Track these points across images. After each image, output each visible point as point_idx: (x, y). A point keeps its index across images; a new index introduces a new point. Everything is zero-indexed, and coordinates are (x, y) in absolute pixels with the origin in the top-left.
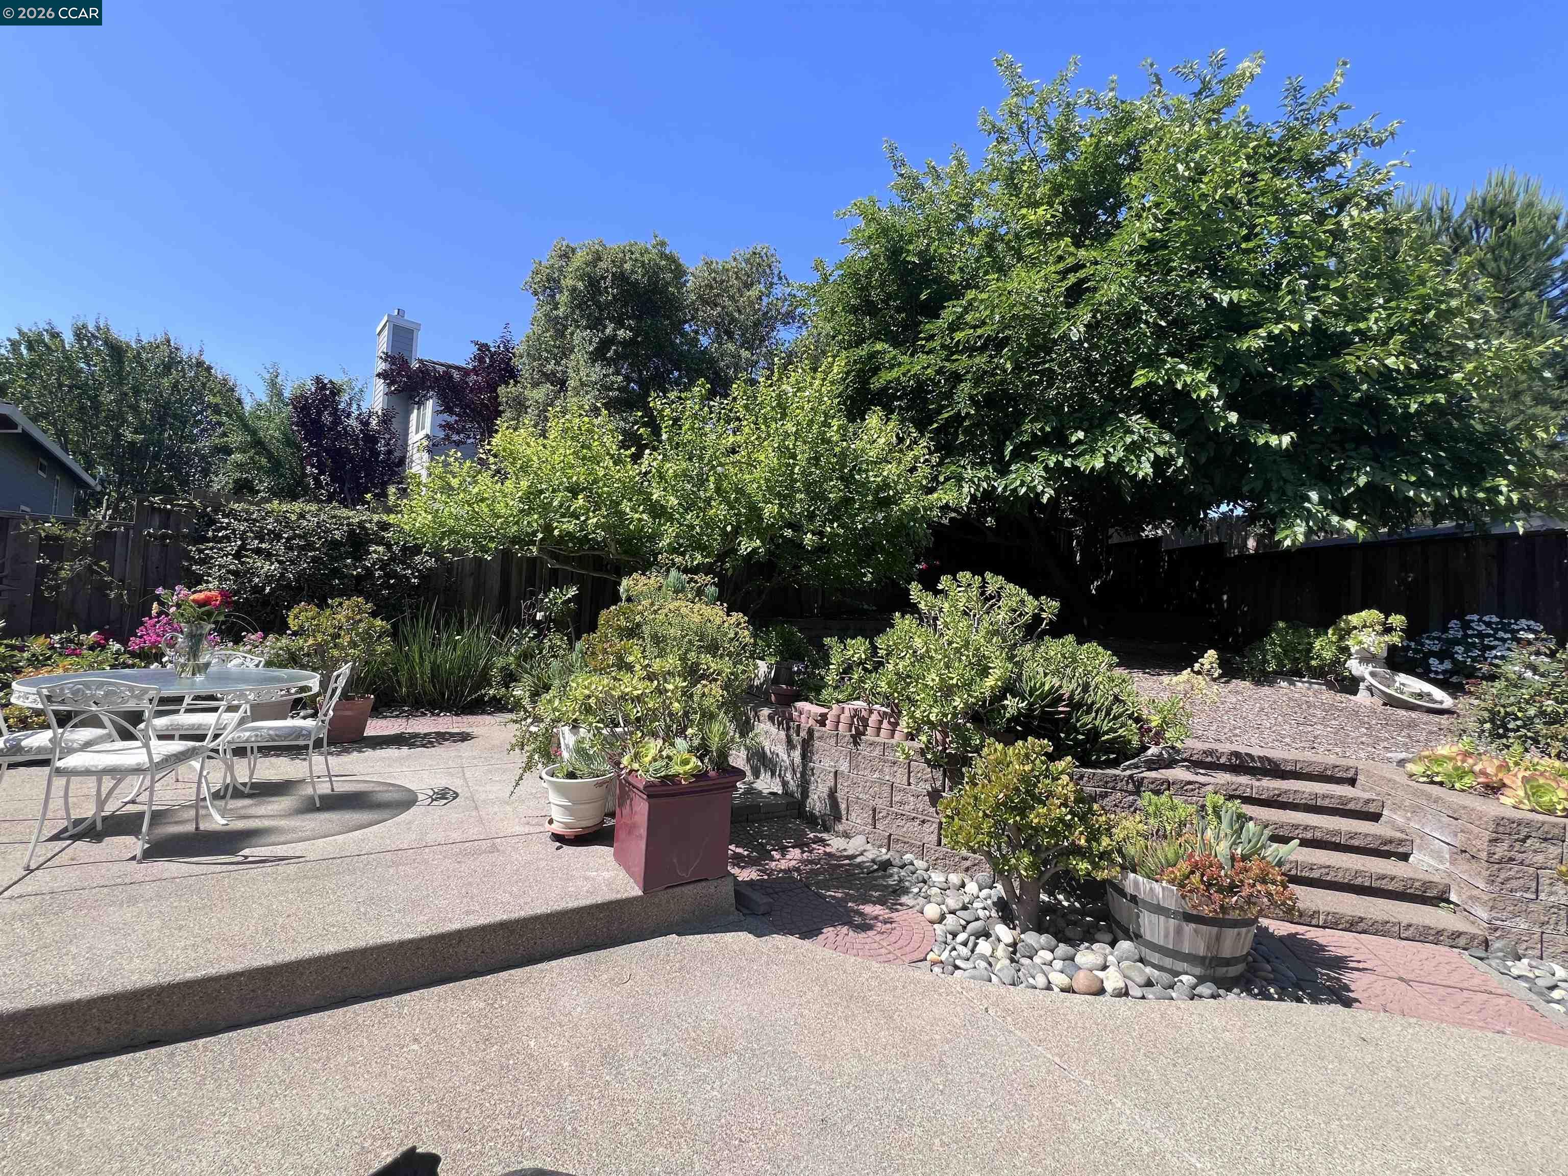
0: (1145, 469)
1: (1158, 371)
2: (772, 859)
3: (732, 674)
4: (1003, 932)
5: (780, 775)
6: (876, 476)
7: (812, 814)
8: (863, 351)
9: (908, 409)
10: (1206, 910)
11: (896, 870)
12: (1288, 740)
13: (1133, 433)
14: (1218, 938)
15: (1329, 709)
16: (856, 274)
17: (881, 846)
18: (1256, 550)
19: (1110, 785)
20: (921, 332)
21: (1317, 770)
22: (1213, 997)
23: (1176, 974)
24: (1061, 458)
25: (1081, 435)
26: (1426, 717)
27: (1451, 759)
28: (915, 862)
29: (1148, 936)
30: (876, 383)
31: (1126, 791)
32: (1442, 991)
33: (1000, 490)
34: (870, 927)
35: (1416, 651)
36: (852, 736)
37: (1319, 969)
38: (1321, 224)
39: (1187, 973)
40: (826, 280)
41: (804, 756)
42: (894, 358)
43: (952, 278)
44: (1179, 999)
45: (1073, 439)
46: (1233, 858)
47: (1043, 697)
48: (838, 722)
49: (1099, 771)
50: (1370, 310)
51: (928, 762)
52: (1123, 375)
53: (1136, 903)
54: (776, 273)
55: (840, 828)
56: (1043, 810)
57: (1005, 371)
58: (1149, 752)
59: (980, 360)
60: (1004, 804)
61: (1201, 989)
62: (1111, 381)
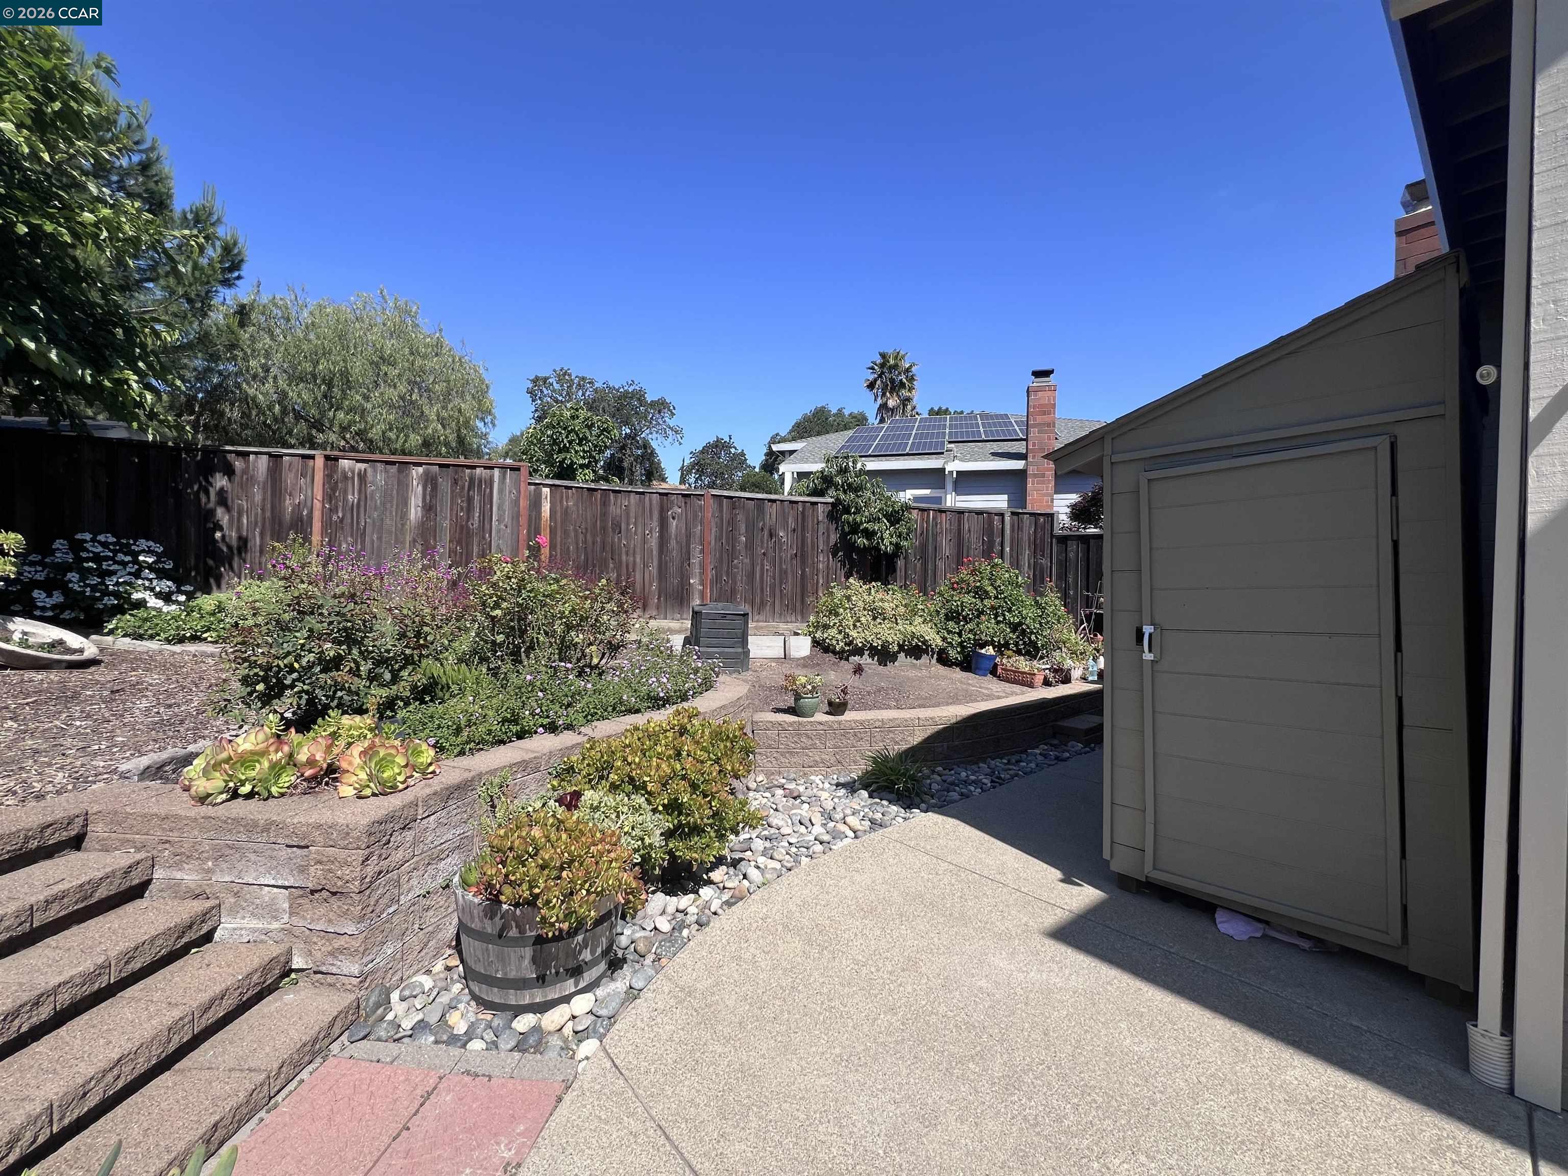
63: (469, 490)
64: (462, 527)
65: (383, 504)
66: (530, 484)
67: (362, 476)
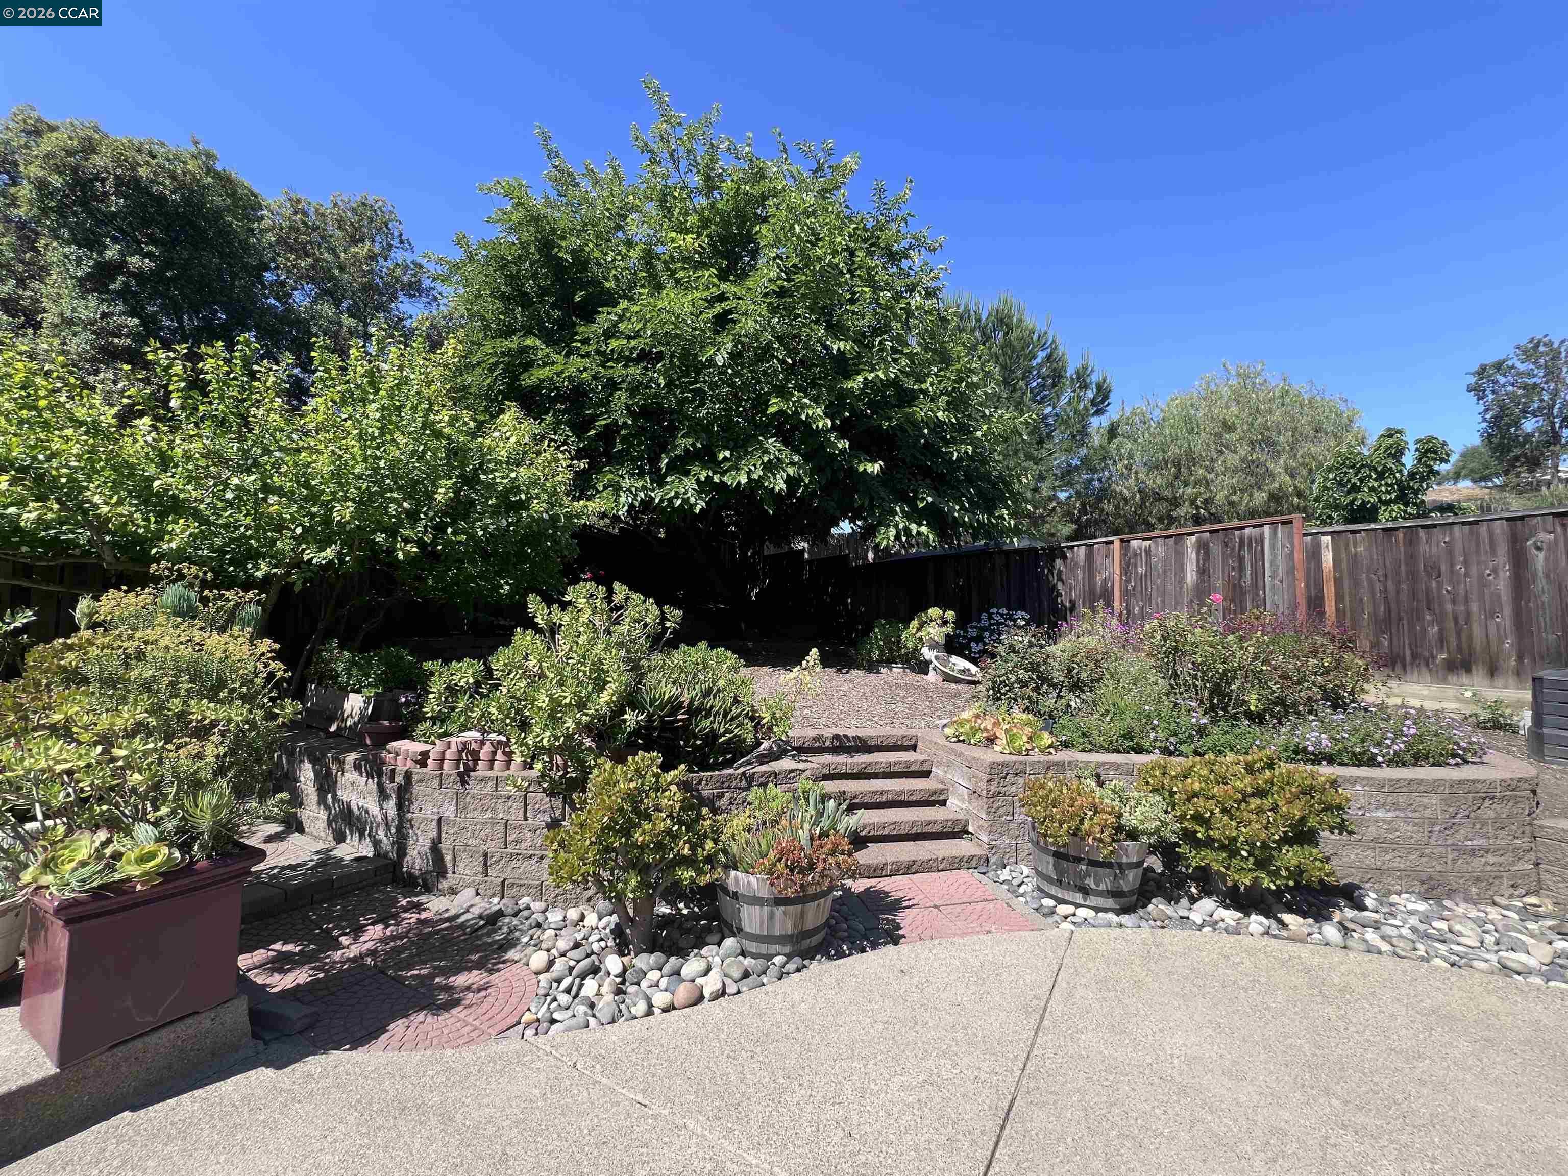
0: (780, 485)
1: (788, 400)
2: (338, 946)
3: (247, 722)
4: (613, 963)
5: (370, 835)
6: (503, 478)
7: (410, 874)
8: (513, 343)
9: (564, 412)
10: (790, 893)
11: (507, 920)
12: (876, 719)
13: (769, 453)
14: (802, 914)
15: (909, 688)
16: (503, 258)
17: (493, 896)
18: (874, 560)
19: (726, 785)
20: (576, 334)
21: (890, 742)
22: (798, 970)
23: (769, 957)
24: (710, 474)
25: (727, 454)
26: (967, 688)
27: (968, 721)
28: (532, 906)
29: (747, 929)
30: (529, 380)
31: (740, 788)
32: (958, 909)
33: (657, 501)
34: (456, 1003)
35: (964, 638)
36: (459, 774)
37: (882, 916)
38: (898, 302)
39: (779, 954)
40: (471, 258)
41: (400, 806)
42: (547, 356)
43: (607, 285)
44: (769, 983)
45: (721, 456)
46: (812, 839)
47: (662, 707)
48: (442, 760)
49: (717, 773)
50: (928, 375)
51: (544, 790)
52: (761, 403)
53: (737, 899)
54: (396, 234)
55: (444, 884)
56: (647, 826)
57: (659, 385)
58: (762, 747)
59: (635, 371)
60: (609, 828)
61: (791, 966)
62: (753, 408)
63: (1240, 551)
64: (1234, 586)
65: (1165, 572)
66: (1305, 535)
67: (1148, 552)
